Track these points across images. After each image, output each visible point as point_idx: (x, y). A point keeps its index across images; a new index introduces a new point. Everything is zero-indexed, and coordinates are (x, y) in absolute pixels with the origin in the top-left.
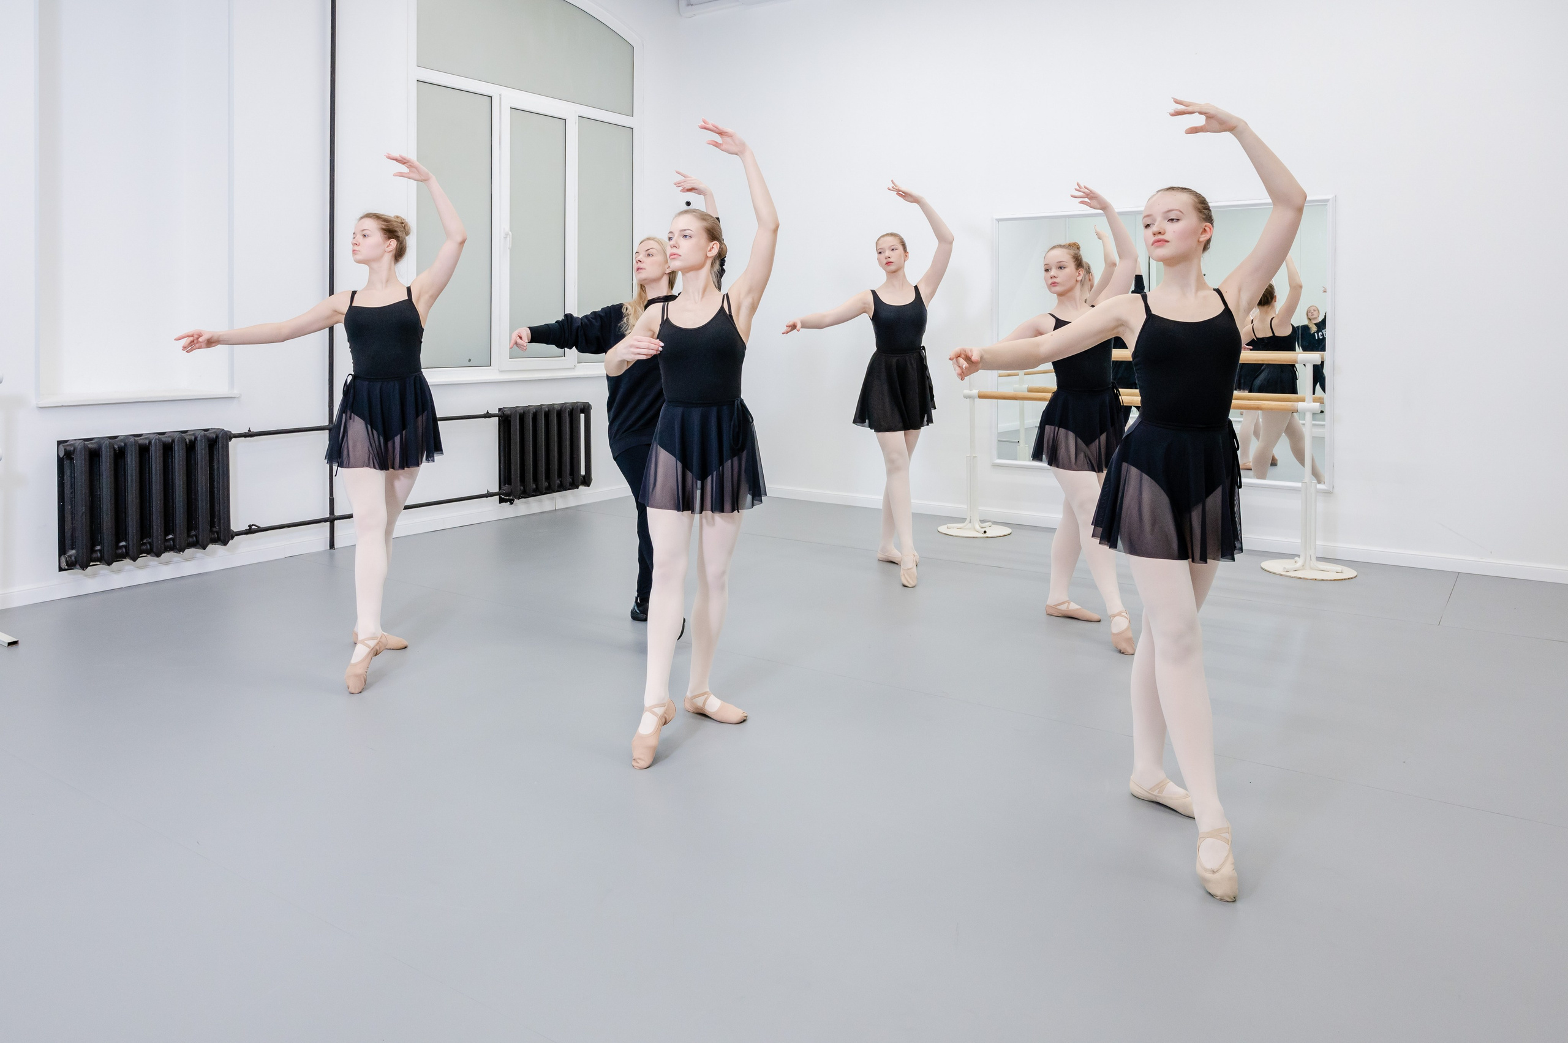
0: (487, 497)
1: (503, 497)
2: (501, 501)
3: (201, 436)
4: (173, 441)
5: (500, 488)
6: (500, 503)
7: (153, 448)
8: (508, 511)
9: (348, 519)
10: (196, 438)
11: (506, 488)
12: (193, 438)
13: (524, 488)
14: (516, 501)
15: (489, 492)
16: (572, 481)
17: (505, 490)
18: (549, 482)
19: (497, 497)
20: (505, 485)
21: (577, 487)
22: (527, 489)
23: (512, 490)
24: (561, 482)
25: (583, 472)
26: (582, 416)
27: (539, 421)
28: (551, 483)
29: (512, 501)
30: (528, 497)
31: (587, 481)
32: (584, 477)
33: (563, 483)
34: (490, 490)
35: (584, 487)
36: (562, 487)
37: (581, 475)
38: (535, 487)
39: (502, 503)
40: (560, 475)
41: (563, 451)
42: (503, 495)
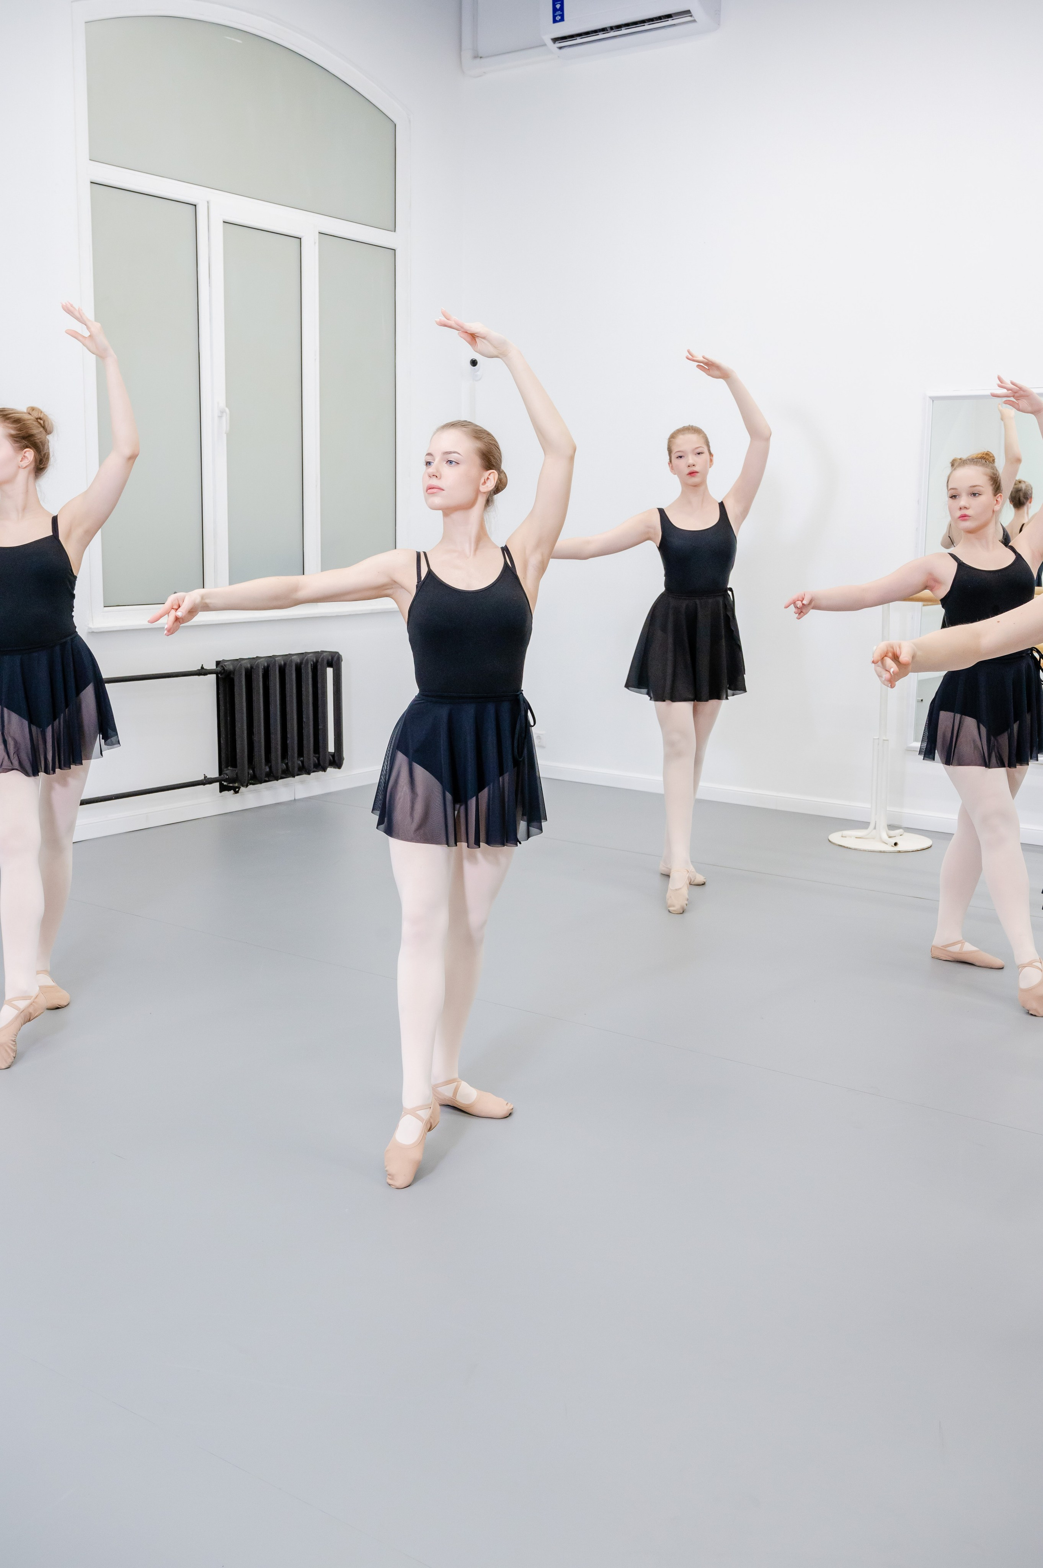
0: (204, 784)
1: (225, 783)
2: (223, 789)
5: (221, 772)
6: (221, 791)
8: (232, 802)
11: (229, 772)
13: (254, 771)
14: (243, 789)
15: (205, 777)
16: (317, 761)
17: (227, 775)
18: (287, 763)
19: (218, 784)
20: (227, 767)
21: (324, 770)
22: (258, 773)
23: (237, 775)
24: (302, 762)
25: (331, 749)
26: (330, 671)
27: (271, 678)
28: (290, 764)
29: (237, 790)
30: (258, 784)
31: (336, 761)
32: (333, 755)
33: (306, 764)
34: (206, 775)
35: (335, 769)
36: (304, 770)
37: (328, 754)
38: (268, 770)
39: (223, 793)
40: (301, 754)
41: (304, 720)
42: (225, 782)
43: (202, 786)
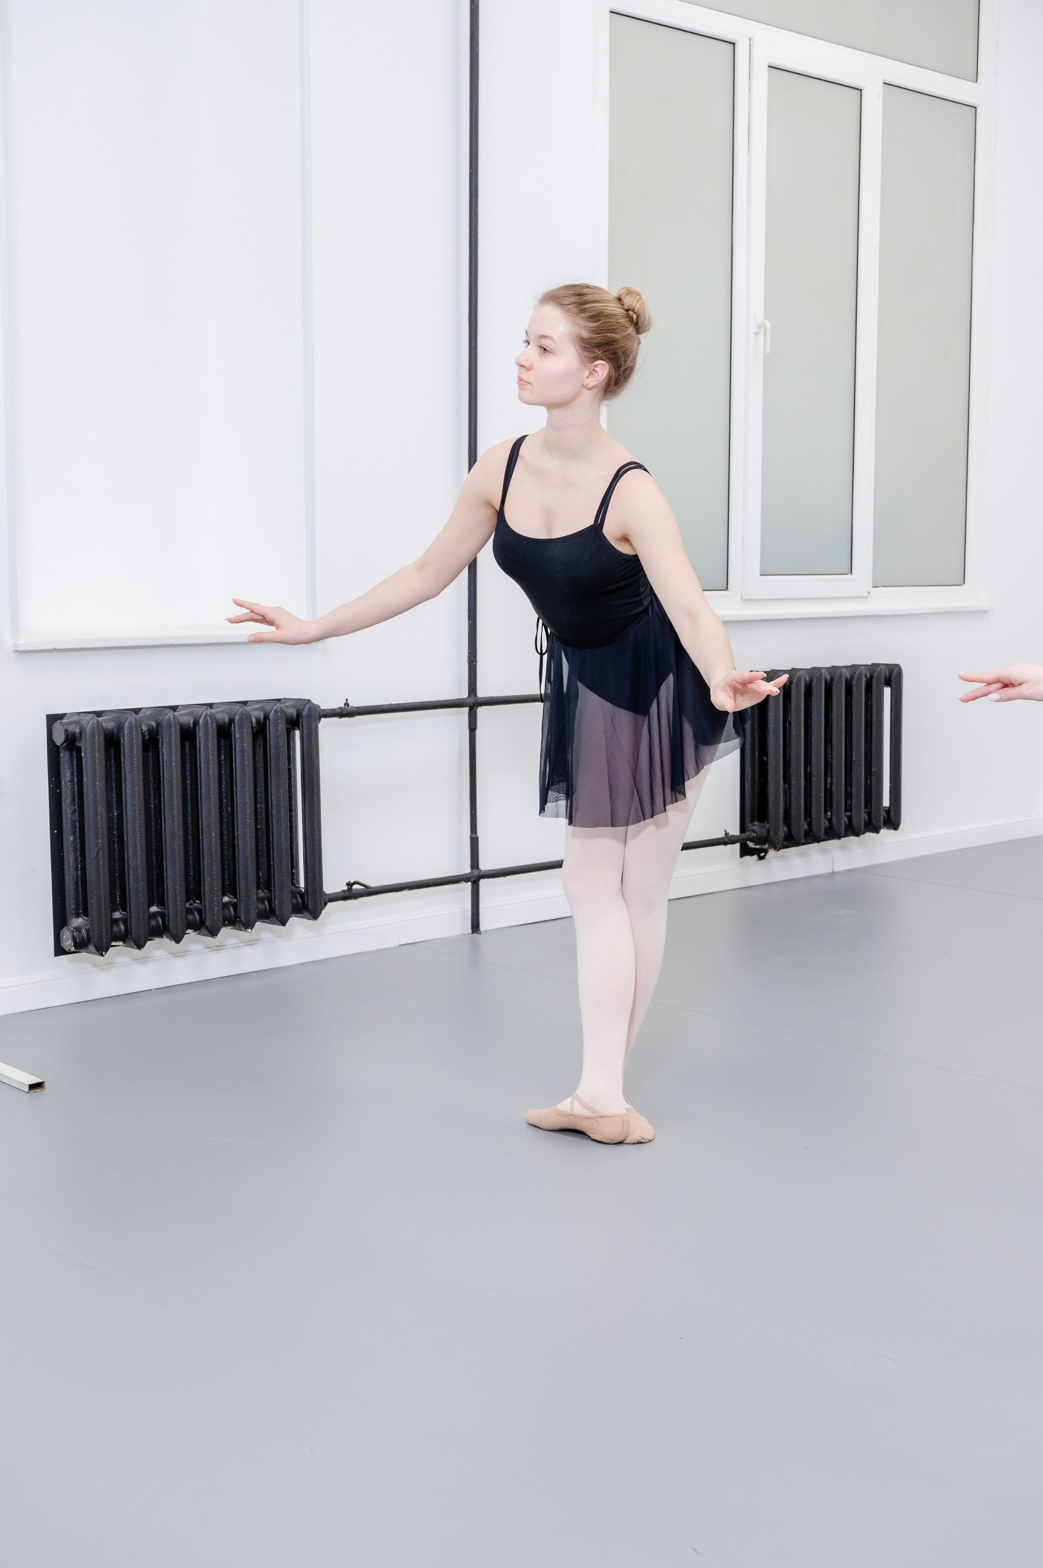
0: (725, 844)
1: (751, 845)
2: (744, 852)
3: (276, 712)
4: (232, 721)
5: (743, 829)
6: (742, 856)
7: (201, 734)
8: (758, 872)
9: (502, 878)
10: (266, 717)
11: (755, 828)
12: (262, 716)
13: (789, 828)
14: (771, 853)
15: (727, 834)
16: (867, 818)
17: (754, 831)
18: (831, 818)
19: (738, 845)
20: (752, 821)
21: (877, 831)
22: (794, 829)
23: (768, 831)
24: (850, 818)
25: (886, 803)
26: (887, 691)
27: (814, 697)
28: (834, 820)
29: (762, 854)
30: (794, 846)
31: (892, 820)
32: (888, 811)
33: (854, 823)
34: (728, 831)
35: (888, 831)
36: (853, 830)
37: (882, 808)
38: (806, 827)
39: (747, 858)
40: (848, 808)
41: (854, 758)
42: (751, 842)
43: (722, 847)
